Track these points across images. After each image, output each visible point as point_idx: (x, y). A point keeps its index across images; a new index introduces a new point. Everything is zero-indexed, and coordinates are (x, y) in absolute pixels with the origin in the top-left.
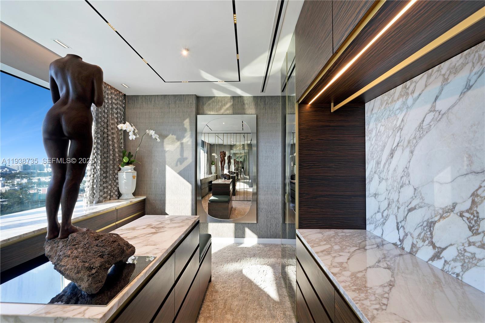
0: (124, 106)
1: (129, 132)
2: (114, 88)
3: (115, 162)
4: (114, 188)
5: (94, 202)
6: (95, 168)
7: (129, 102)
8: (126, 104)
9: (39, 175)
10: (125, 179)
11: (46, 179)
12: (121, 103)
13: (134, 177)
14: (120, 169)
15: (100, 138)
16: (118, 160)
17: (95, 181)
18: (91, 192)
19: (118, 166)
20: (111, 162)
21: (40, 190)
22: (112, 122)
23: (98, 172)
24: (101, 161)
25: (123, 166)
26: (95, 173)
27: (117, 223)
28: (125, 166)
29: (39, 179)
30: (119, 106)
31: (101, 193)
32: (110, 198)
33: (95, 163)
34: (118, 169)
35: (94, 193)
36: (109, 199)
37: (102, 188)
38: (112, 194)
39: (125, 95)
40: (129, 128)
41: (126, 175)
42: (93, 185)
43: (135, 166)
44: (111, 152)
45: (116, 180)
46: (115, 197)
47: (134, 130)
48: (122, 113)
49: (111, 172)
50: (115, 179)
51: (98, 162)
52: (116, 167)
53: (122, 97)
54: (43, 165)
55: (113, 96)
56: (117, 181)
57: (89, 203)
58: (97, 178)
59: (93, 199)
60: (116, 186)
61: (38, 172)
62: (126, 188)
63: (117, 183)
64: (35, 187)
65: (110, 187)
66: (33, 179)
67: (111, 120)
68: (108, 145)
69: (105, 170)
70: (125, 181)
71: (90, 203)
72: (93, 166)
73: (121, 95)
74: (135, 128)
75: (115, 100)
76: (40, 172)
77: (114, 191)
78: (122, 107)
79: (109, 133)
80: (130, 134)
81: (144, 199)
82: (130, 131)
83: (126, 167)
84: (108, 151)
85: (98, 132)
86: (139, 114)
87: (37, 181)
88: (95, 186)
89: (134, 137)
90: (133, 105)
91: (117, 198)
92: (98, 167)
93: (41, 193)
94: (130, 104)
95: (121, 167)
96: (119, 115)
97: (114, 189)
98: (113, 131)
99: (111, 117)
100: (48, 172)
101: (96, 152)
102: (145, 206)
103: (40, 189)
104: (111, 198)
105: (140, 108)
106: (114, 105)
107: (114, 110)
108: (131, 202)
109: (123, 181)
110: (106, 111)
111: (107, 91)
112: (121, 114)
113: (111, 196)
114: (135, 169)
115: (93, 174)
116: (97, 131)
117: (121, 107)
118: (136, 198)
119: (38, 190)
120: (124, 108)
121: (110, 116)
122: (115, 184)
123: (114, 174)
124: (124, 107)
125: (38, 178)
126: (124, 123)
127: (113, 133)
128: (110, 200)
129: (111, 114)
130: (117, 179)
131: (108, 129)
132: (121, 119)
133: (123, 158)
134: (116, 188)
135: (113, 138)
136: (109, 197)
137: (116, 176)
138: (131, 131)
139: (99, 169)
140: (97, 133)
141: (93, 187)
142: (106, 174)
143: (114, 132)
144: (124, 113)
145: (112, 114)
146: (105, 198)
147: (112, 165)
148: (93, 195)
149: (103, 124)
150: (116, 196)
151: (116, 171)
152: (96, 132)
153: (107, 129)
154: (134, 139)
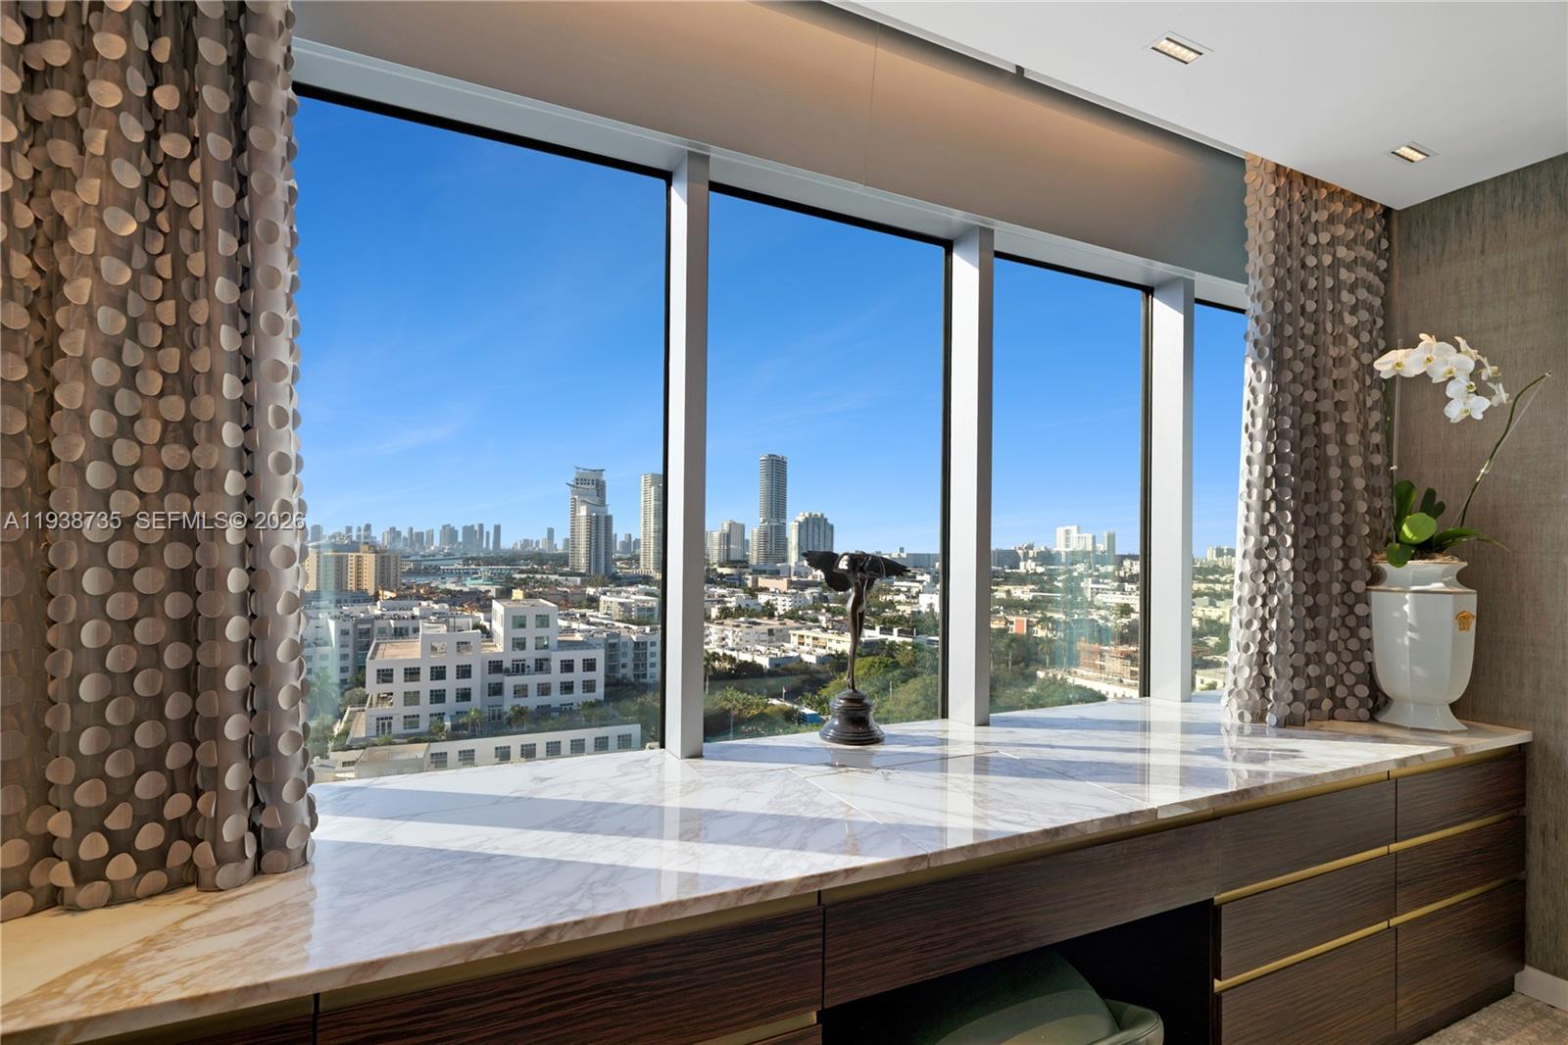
0: (1383, 265)
1: (1445, 384)
2: (1343, 191)
3: (1354, 541)
4: (1348, 665)
5: (1271, 719)
6: (1271, 567)
7: (1409, 239)
8: (1395, 256)
9: (1008, 579)
10: (1412, 628)
11: (1023, 593)
12: (1370, 255)
13: (1462, 620)
14: (1377, 577)
15: (1292, 435)
16: (1366, 530)
17: (1273, 625)
18: (1254, 674)
19: (1369, 559)
20: (1337, 541)
21: (1012, 623)
22: (1333, 352)
23: (1283, 586)
24: (1294, 537)
25: (1399, 561)
26: (1271, 591)
27: (1394, 847)
28: (1409, 562)
29: (1008, 592)
30: (1362, 272)
31: (1299, 684)
32: (1332, 710)
33: (1273, 544)
34: (1368, 576)
35: (1267, 679)
36: (1326, 714)
37: (1300, 660)
38: (1341, 692)
39: (1387, 212)
40: (1446, 363)
41: (1418, 609)
42: (1263, 644)
43: (1465, 564)
44: (1337, 496)
45: (1358, 626)
46: (1358, 708)
47: (1479, 365)
48: (1377, 302)
49: (1336, 588)
50: (1351, 621)
51: (1284, 541)
52: (1357, 563)
53: (1378, 226)
54: (1017, 553)
55: (1340, 230)
56: (1363, 632)
57: (1248, 717)
58: (1282, 612)
59: (1263, 705)
60: (1357, 656)
61: (1007, 571)
62: (1419, 671)
63: (1368, 645)
64: (1002, 613)
65: (1330, 658)
66: (996, 591)
67: (1331, 347)
68: (1323, 463)
69: (1309, 578)
70: (1411, 639)
71: (1252, 722)
72: (1264, 560)
73: (1370, 214)
74: (1479, 357)
75: (1348, 247)
76: (1009, 571)
77: (1349, 679)
78: (1377, 272)
79: (1326, 406)
80: (1451, 390)
81: (1520, 745)
82: (1452, 378)
83: (1415, 565)
84: (1323, 488)
85: (1280, 408)
86: (1475, 285)
87: (1003, 595)
88: (1272, 649)
89: (1479, 406)
90: (1438, 250)
91: (1364, 713)
92: (1286, 565)
93: (1014, 631)
94: (1417, 247)
95: (1386, 566)
96: (1364, 315)
97: (1348, 670)
98: (1341, 396)
99: (1330, 332)
100: (1028, 571)
101: (1274, 497)
102: (1523, 785)
103: (1011, 618)
104: (1337, 712)
105: (1483, 252)
106: (1344, 274)
107: (1345, 296)
108: (1457, 749)
109: (1403, 635)
110: (1311, 306)
111: (1313, 213)
112: (1370, 309)
113: (1339, 703)
114: (1463, 578)
115: (1264, 597)
116: (1276, 404)
117: (1371, 277)
118: (1471, 731)
119: (1007, 622)
120: (1385, 277)
121: (1329, 327)
122: (1354, 644)
123: (1350, 599)
124: (1385, 271)
125: (1006, 588)
126: (1413, 343)
127: (1340, 406)
128: (1332, 717)
129: (1329, 317)
130: (1366, 621)
131: (1319, 387)
132: (1370, 332)
133: (1399, 521)
134: (1358, 668)
135: (1342, 427)
136: (1327, 704)
137: (1360, 609)
138: (1455, 373)
139: (1288, 572)
140: (1277, 413)
141: (1263, 653)
142: (1314, 598)
143: (1342, 399)
144: (1386, 303)
145: (1337, 317)
146: (1313, 705)
147: (1342, 554)
148: (1264, 685)
149: (1299, 366)
150: (1362, 702)
151: (1358, 586)
152: (1273, 406)
153: (1316, 390)
154: (1479, 417)
